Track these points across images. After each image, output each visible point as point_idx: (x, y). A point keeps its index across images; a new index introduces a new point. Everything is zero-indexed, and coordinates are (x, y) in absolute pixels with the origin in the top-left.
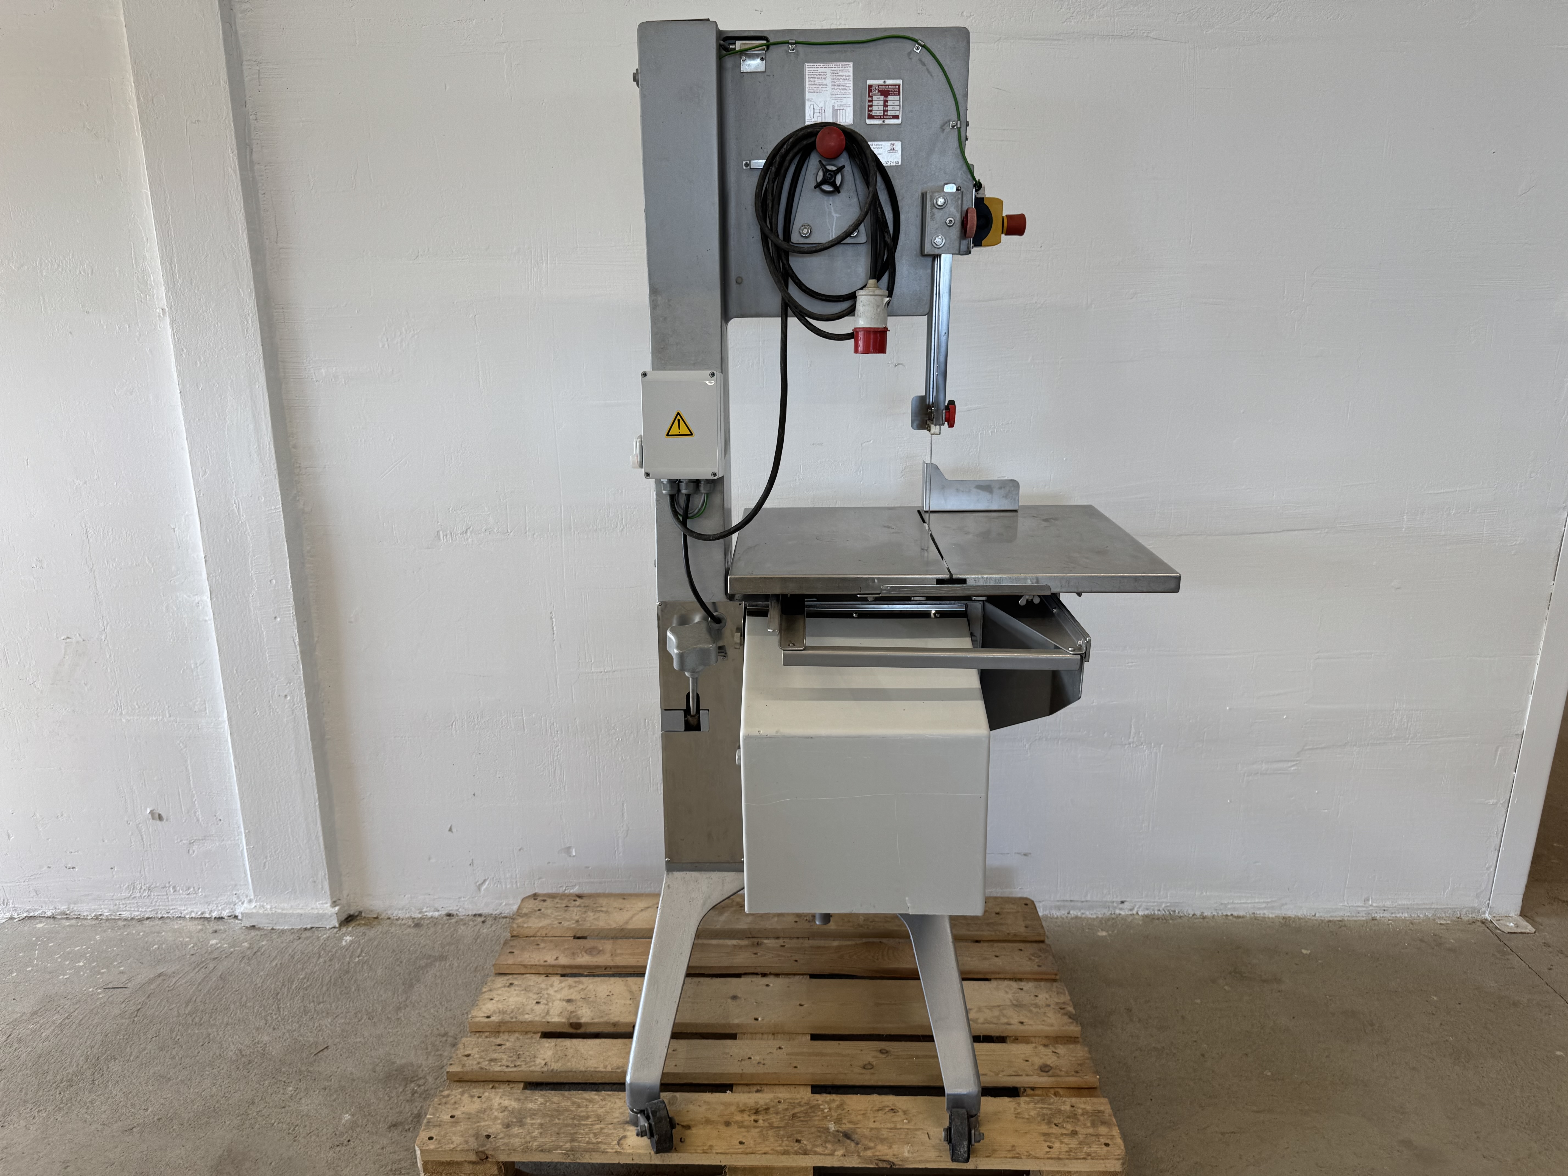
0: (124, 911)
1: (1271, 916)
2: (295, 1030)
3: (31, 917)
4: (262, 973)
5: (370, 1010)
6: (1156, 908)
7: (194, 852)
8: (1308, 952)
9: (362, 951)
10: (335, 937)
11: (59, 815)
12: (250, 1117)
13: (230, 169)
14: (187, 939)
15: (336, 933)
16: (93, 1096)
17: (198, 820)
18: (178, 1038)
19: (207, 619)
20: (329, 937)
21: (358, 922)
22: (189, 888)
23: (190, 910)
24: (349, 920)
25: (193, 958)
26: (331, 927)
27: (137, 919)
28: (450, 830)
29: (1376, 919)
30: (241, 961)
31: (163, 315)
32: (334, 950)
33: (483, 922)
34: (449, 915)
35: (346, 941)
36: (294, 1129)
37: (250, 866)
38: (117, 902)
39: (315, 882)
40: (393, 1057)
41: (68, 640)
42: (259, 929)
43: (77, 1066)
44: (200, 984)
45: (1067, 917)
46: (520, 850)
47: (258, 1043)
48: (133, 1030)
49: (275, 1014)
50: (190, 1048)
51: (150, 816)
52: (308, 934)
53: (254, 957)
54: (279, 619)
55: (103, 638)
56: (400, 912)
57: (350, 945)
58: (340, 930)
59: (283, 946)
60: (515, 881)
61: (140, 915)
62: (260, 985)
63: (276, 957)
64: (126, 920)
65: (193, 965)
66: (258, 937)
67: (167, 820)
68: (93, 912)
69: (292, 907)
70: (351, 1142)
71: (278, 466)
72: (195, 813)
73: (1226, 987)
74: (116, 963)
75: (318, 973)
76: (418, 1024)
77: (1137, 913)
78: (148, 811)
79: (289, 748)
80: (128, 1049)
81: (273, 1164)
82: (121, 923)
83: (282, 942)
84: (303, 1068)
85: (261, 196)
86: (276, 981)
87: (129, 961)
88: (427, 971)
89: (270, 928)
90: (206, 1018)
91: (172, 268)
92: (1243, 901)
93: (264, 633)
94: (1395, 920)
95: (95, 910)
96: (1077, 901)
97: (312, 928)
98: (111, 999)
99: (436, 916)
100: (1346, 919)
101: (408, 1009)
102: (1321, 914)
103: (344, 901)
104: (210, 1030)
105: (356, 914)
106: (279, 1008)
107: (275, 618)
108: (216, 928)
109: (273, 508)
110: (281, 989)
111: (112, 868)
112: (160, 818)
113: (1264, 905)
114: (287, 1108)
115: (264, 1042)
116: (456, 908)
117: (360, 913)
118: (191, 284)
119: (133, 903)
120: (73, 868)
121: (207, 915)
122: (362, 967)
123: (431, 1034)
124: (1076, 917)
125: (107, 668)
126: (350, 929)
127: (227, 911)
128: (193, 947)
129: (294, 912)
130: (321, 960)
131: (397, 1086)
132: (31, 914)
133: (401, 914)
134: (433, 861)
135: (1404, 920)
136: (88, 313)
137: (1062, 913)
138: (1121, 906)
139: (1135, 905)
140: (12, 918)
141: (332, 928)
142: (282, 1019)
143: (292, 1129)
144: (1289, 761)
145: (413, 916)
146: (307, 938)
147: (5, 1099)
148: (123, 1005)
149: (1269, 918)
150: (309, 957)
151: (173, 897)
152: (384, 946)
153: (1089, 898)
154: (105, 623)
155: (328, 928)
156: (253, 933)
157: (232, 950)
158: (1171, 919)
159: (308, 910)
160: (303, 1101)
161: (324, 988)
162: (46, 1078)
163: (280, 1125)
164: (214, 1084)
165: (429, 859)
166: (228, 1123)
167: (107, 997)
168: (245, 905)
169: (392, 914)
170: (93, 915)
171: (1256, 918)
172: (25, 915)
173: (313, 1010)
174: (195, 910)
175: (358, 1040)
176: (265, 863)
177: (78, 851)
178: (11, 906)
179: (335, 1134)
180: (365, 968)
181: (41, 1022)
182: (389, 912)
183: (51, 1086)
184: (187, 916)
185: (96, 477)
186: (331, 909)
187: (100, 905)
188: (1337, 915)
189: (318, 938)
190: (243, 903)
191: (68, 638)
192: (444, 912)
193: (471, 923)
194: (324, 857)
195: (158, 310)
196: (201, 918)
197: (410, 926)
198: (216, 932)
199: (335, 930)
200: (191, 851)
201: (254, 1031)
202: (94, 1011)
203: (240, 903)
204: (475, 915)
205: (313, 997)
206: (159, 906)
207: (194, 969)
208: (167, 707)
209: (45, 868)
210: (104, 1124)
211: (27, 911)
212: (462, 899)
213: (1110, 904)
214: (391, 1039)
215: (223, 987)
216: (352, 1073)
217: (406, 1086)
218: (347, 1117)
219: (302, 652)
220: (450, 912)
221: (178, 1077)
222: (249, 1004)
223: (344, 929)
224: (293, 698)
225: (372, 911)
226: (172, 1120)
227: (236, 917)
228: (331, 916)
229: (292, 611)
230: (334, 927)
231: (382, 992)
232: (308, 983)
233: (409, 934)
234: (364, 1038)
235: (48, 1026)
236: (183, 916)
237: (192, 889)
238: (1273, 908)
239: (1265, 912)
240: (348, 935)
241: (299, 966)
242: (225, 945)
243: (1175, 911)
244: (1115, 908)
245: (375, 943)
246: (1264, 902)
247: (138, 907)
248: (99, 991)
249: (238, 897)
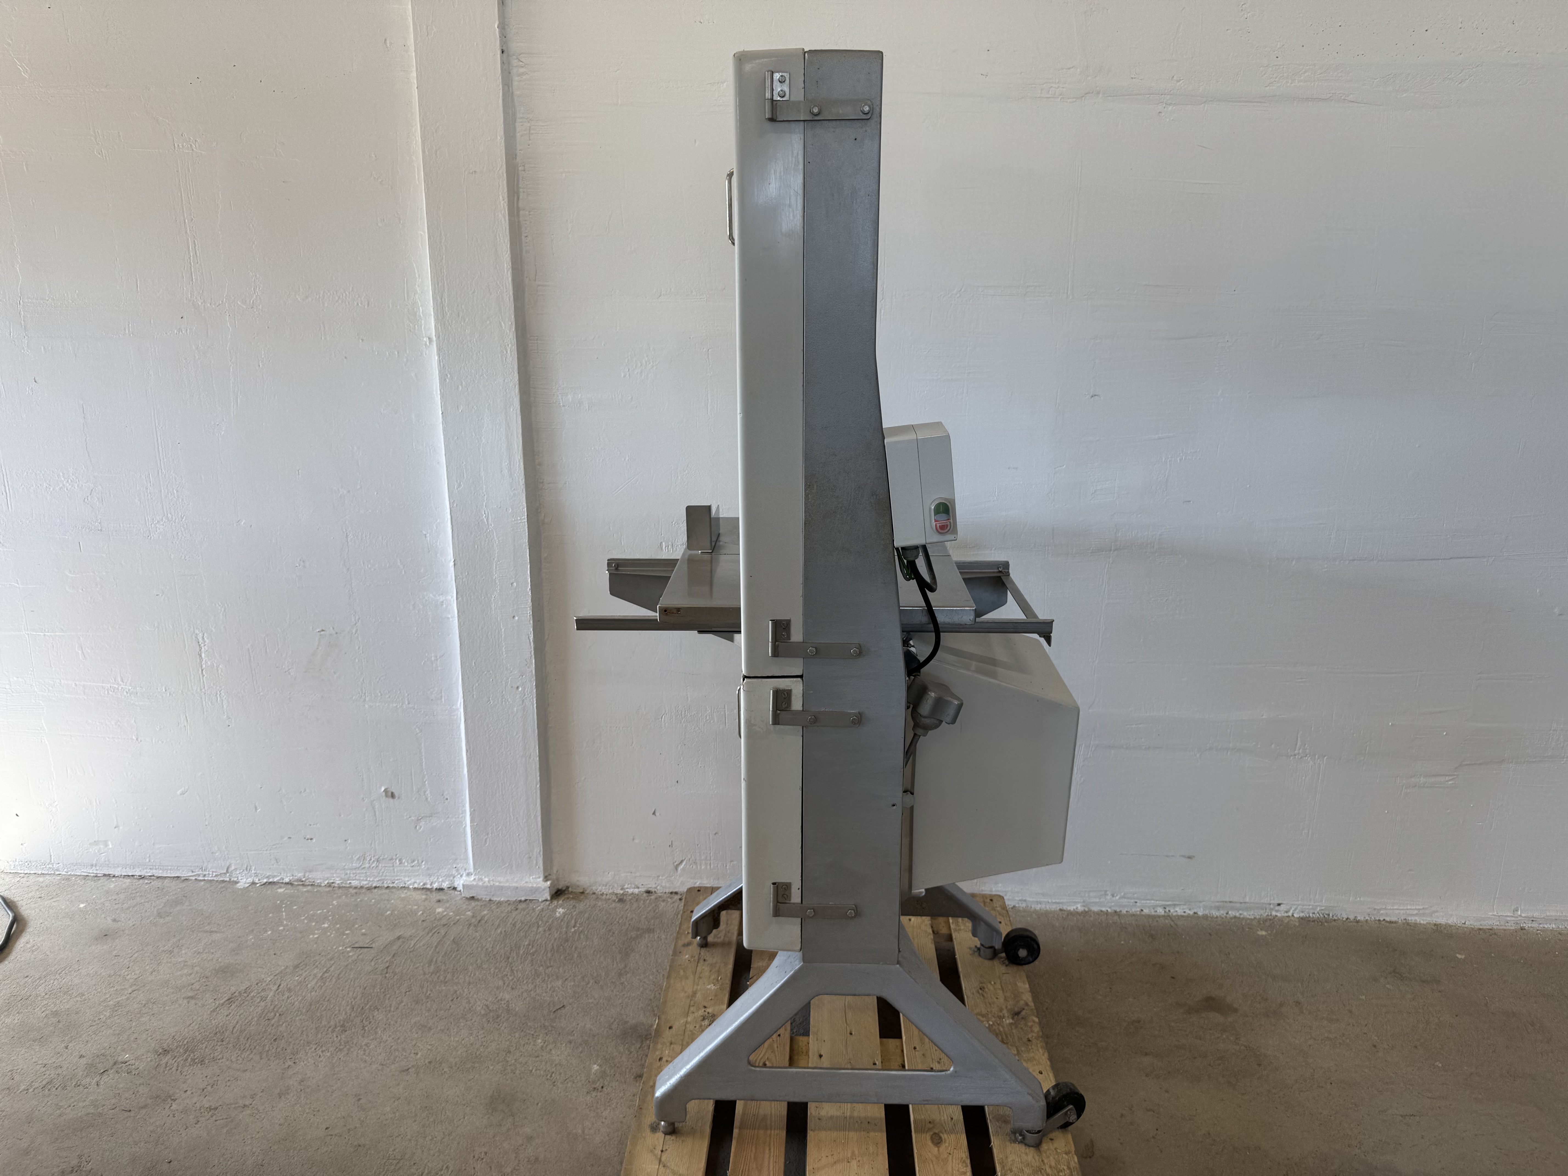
0: (354, 880)
1: (1422, 922)
2: (531, 990)
3: (271, 882)
4: (489, 939)
5: (595, 975)
6: (1312, 911)
7: (421, 827)
8: (1463, 957)
9: (576, 923)
10: (548, 909)
11: (303, 791)
12: (510, 1063)
13: (500, 215)
14: (416, 907)
15: (549, 905)
16: (366, 1041)
17: (427, 799)
18: (429, 993)
19: (450, 616)
20: (543, 908)
21: (566, 896)
22: (414, 861)
23: (413, 881)
24: (558, 893)
25: (425, 924)
26: (543, 899)
27: (366, 888)
28: (654, 813)
29: (1525, 929)
30: (468, 928)
31: (430, 343)
32: (550, 921)
33: (680, 899)
34: (648, 892)
35: (559, 913)
36: (551, 1076)
37: (473, 842)
38: (348, 872)
39: (530, 858)
40: (624, 1017)
41: (322, 633)
42: (478, 900)
43: (346, 1014)
44: (436, 947)
45: (1226, 917)
46: (715, 834)
47: (501, 1000)
48: (388, 985)
49: (511, 976)
50: (442, 1003)
51: (384, 794)
52: (523, 905)
53: (479, 924)
54: (517, 618)
55: (354, 631)
56: (604, 888)
57: (564, 917)
58: (552, 903)
59: (503, 915)
60: (709, 862)
61: (368, 884)
62: (490, 949)
63: (499, 925)
64: (356, 888)
65: (427, 930)
66: (479, 908)
67: (399, 798)
68: (326, 880)
69: (507, 881)
70: (605, 1089)
71: (525, 481)
72: (425, 792)
73: (1387, 986)
74: (357, 926)
75: (540, 941)
76: (641, 989)
77: (1293, 915)
78: (383, 789)
79: (517, 734)
80: (387, 1001)
81: (539, 1104)
82: (353, 891)
83: (502, 912)
84: (547, 1024)
85: (523, 237)
86: (504, 947)
87: (368, 925)
88: (639, 943)
89: (488, 900)
90: (449, 976)
91: (442, 302)
92: (1395, 908)
93: (503, 630)
94: (1544, 930)
95: (328, 878)
96: (1236, 903)
97: (526, 900)
98: (361, 957)
99: (637, 893)
100: (1495, 927)
101: (629, 975)
102: (1471, 922)
103: (554, 877)
104: (455, 988)
105: (564, 889)
106: (512, 971)
107: (514, 617)
108: (438, 898)
109: (519, 518)
110: (510, 953)
111: (346, 841)
112: (393, 796)
113: (1416, 912)
114: (540, 1057)
115: (507, 1000)
116: (654, 886)
117: (568, 887)
118: (459, 316)
119: (362, 873)
120: (311, 839)
121: (428, 886)
122: (579, 936)
123: (655, 997)
124: (1235, 917)
125: (355, 659)
126: (561, 902)
127: (447, 883)
128: (422, 914)
129: (511, 885)
130: (541, 929)
131: (634, 1042)
132: (271, 880)
133: (605, 890)
134: (636, 841)
135: (1552, 930)
136: (362, 340)
137: (1222, 913)
138: (1277, 908)
139: (1291, 908)
140: (253, 883)
141: (544, 901)
142: (518, 980)
143: (549, 1075)
144: (1447, 775)
145: (615, 892)
146: (524, 909)
147: (290, 1040)
148: (373, 963)
149: (1420, 924)
150: (530, 926)
151: (399, 869)
152: (595, 918)
153: (1247, 900)
154: (357, 618)
155: (540, 900)
156: (473, 904)
157: (458, 917)
158: (1326, 922)
159: (522, 884)
160: (553, 1052)
161: (549, 955)
162: (321, 1023)
163: (538, 1072)
164: (471, 1034)
165: (633, 839)
166: (491, 1068)
167: (357, 955)
168: (464, 878)
169: (597, 890)
170: (326, 882)
171: (1408, 924)
172: (265, 881)
173: (543, 973)
174: (418, 881)
175: (590, 1001)
176: (486, 839)
177: (316, 824)
178: (253, 872)
179: (589, 1082)
180: (582, 937)
181: (304, 974)
182: (594, 888)
183: (328, 1030)
184: (411, 887)
185: (359, 487)
186: (544, 883)
187: (333, 874)
188: (1486, 924)
189: (534, 909)
190: (461, 876)
191: (323, 630)
192: (643, 890)
193: (669, 900)
194: (541, 835)
195: (425, 339)
196: (423, 889)
197: (614, 901)
198: (439, 901)
199: (548, 903)
200: (418, 827)
201: (495, 990)
202: (349, 967)
203: (459, 876)
204: (671, 893)
205: (541, 962)
206: (385, 876)
207: (428, 934)
208: (407, 695)
209: (286, 838)
210: (382, 1065)
211: (267, 877)
212: (661, 877)
213: (1267, 906)
214: (620, 1001)
215: (457, 951)
216: (591, 1030)
217: (642, 1042)
218: (596, 1067)
219: (535, 649)
220: (650, 889)
221: (437, 1027)
222: (485, 966)
223: (555, 902)
224: (524, 689)
225: (578, 886)
226: (441, 1063)
227: (455, 889)
228: (544, 890)
229: (529, 612)
230: (546, 900)
231: (602, 959)
232: (534, 949)
233: (615, 909)
234: (595, 999)
235: (311, 979)
236: (406, 886)
237: (416, 862)
238: (1424, 914)
239: (1417, 918)
240: (560, 907)
241: (522, 934)
242: (451, 914)
243: (1329, 915)
244: (1272, 909)
245: (586, 915)
246: (1416, 909)
247: (366, 876)
248: (348, 949)
249: (457, 870)
